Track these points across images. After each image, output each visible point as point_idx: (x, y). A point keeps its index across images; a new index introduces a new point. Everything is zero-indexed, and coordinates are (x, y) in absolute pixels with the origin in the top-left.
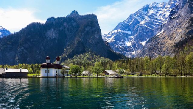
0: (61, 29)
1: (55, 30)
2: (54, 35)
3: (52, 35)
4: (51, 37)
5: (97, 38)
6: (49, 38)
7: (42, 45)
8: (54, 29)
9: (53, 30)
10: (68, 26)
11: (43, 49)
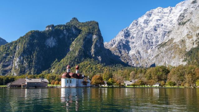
0: (61, 37)
1: (55, 39)
2: (54, 44)
3: (52, 43)
4: (50, 45)
5: (99, 46)
6: (48, 47)
7: (41, 54)
8: (54, 37)
9: (52, 38)
10: (67, 34)
11: (42, 58)
